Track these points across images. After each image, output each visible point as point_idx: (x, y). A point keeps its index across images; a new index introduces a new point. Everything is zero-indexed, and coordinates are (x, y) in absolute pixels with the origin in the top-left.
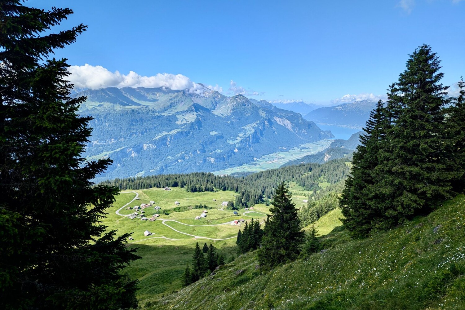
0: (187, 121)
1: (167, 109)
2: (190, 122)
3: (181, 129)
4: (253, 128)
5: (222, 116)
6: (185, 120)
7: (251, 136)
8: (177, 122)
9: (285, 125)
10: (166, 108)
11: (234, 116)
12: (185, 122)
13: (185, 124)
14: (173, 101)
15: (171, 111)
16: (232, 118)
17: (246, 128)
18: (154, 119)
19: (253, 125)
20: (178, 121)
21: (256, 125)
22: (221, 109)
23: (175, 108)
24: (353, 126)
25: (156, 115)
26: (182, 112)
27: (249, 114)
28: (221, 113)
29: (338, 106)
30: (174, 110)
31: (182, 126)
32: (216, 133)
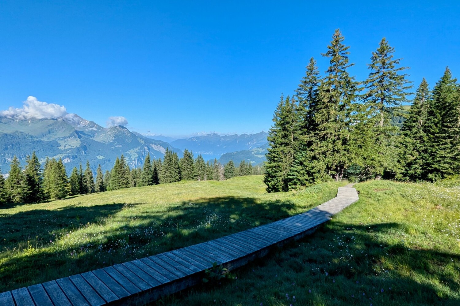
0: (71, 146)
1: (46, 135)
2: (75, 147)
3: (67, 154)
4: (136, 152)
5: (104, 142)
6: (69, 145)
7: (136, 159)
8: (60, 148)
9: (160, 151)
10: (44, 134)
11: (116, 143)
12: (70, 147)
13: (69, 149)
14: (51, 128)
15: (51, 137)
16: (115, 144)
17: (129, 153)
18: (33, 143)
19: (136, 150)
20: (60, 146)
21: (138, 150)
22: (100, 137)
23: (54, 134)
24: (206, 152)
25: (35, 140)
26: (63, 138)
27: (130, 141)
28: (103, 140)
29: (193, 138)
30: (53, 136)
31: (67, 151)
32: (103, 157)
